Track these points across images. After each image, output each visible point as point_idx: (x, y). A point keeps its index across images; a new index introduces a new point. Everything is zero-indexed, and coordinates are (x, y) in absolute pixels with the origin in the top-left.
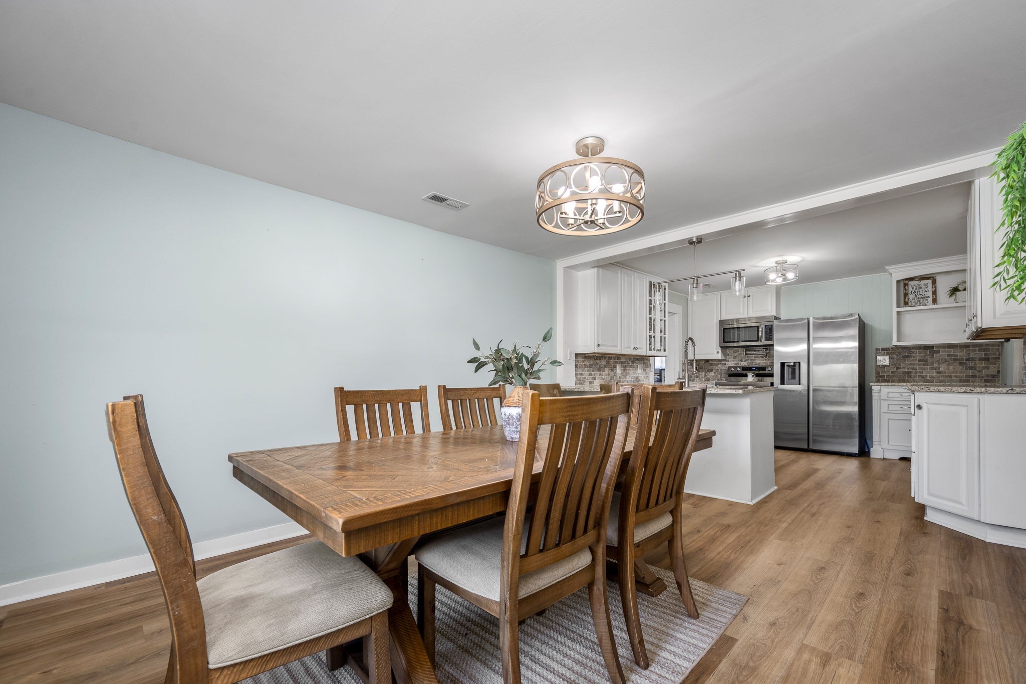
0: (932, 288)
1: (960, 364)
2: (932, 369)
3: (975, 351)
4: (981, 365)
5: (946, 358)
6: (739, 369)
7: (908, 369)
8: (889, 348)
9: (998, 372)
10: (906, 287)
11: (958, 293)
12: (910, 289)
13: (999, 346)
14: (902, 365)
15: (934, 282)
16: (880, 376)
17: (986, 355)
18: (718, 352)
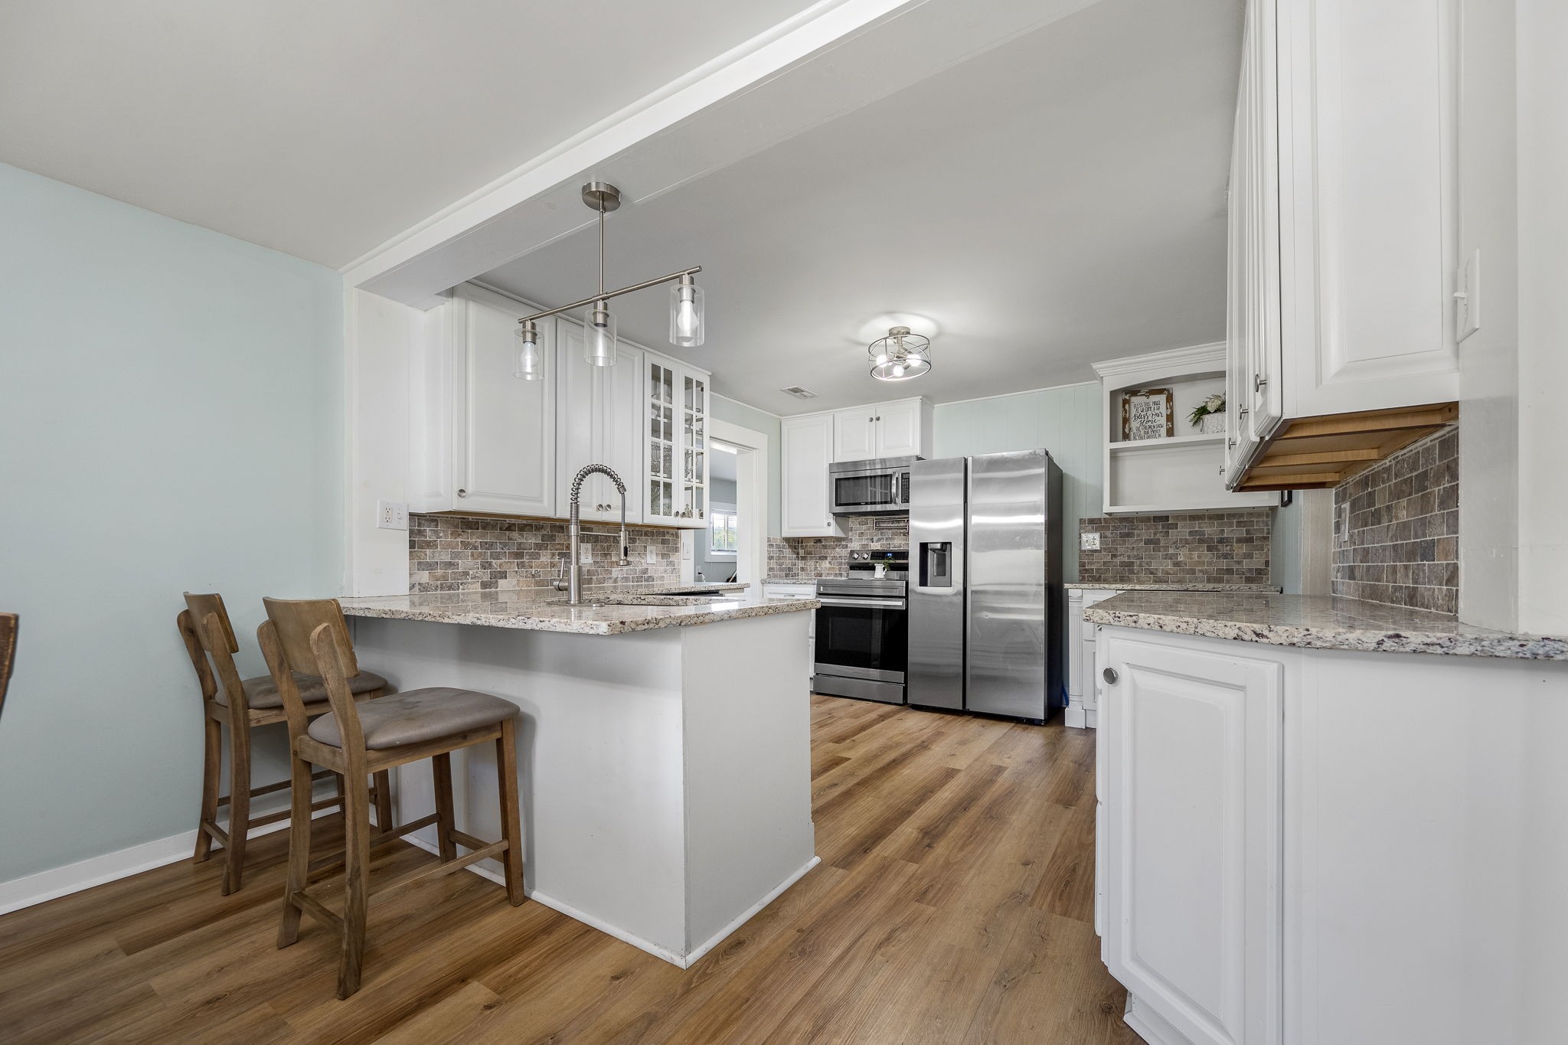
0: (1167, 408)
1: (1209, 549)
2: (1167, 557)
3: (1231, 525)
4: (1241, 549)
5: (1187, 537)
6: (866, 556)
7: (1129, 557)
8: (1100, 519)
9: (1267, 563)
10: (1127, 406)
11: (1206, 417)
12: (1133, 412)
13: (1267, 516)
14: (1121, 549)
15: (1170, 399)
16: (1086, 570)
17: (1248, 532)
18: (829, 524)
